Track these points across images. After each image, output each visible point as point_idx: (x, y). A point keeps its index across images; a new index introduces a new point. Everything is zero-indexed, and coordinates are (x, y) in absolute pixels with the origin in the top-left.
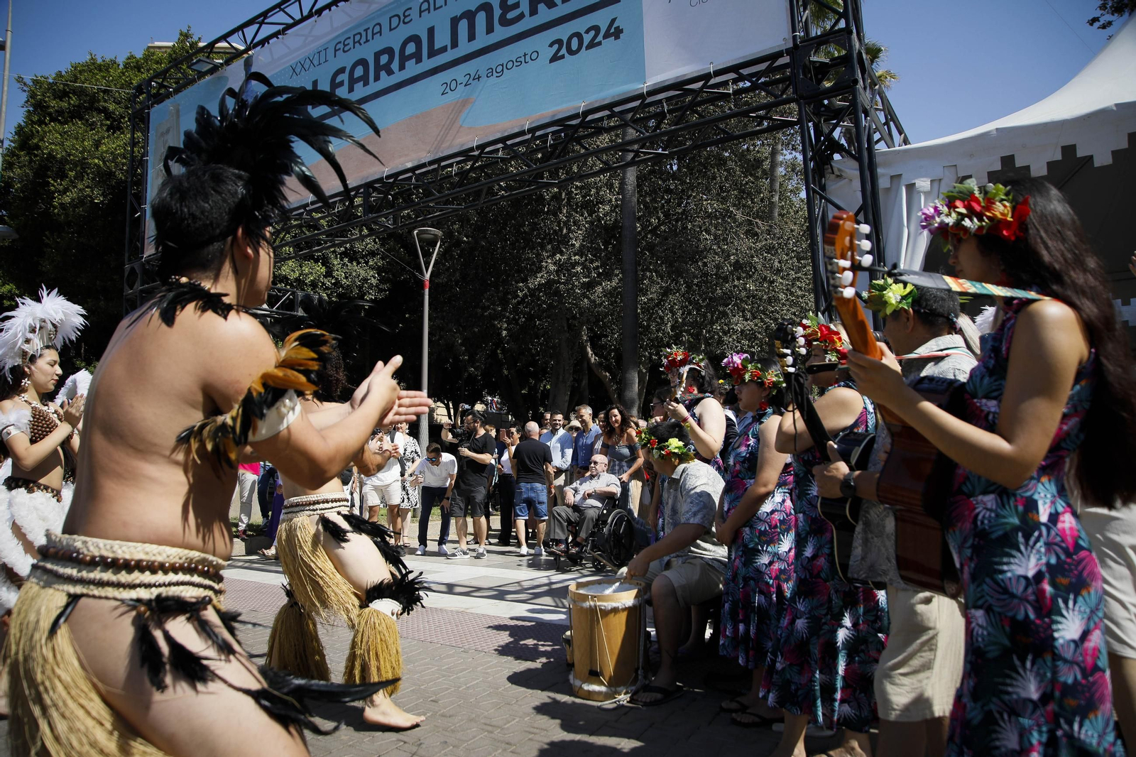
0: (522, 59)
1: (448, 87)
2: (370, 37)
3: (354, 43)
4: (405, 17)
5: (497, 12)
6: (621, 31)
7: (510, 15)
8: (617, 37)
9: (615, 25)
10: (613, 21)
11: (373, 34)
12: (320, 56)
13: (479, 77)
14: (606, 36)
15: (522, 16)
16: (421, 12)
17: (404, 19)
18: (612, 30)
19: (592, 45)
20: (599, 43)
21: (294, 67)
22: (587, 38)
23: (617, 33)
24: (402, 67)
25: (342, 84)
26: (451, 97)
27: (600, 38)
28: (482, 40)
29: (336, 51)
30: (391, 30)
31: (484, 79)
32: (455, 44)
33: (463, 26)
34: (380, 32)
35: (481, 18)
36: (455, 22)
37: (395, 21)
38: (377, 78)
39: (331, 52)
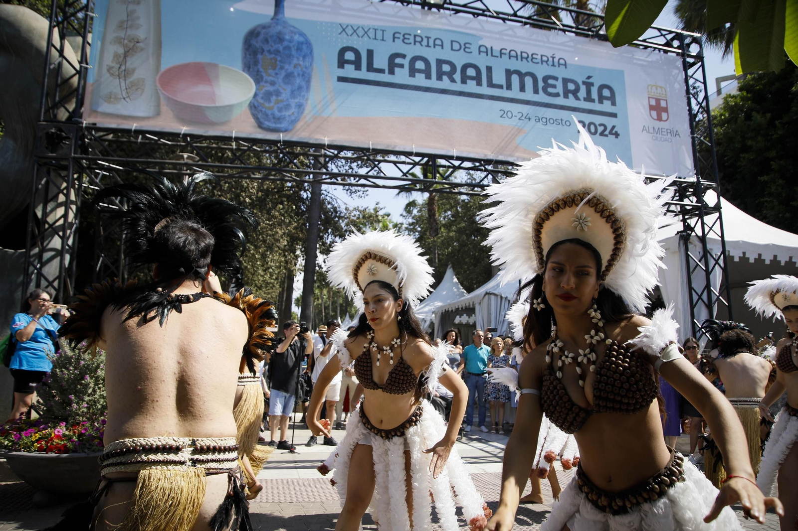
0: (560, 121)
1: (504, 114)
2: (431, 43)
3: (415, 42)
4: (466, 48)
5: (541, 84)
6: (619, 135)
7: (550, 90)
8: (617, 137)
9: (615, 129)
10: (614, 127)
11: (435, 45)
12: (378, 33)
13: (529, 119)
14: (611, 133)
15: (557, 95)
16: (480, 52)
17: (465, 47)
18: (614, 132)
19: (602, 134)
20: (606, 136)
21: (344, 27)
22: (600, 129)
23: (617, 135)
24: (464, 81)
25: (402, 66)
26: (506, 122)
27: (607, 132)
28: (529, 95)
29: (394, 38)
30: (452, 49)
31: (533, 120)
32: (509, 87)
33: (515, 79)
34: (442, 46)
35: (529, 81)
36: (509, 73)
37: (456, 46)
38: (439, 78)
39: (389, 36)
